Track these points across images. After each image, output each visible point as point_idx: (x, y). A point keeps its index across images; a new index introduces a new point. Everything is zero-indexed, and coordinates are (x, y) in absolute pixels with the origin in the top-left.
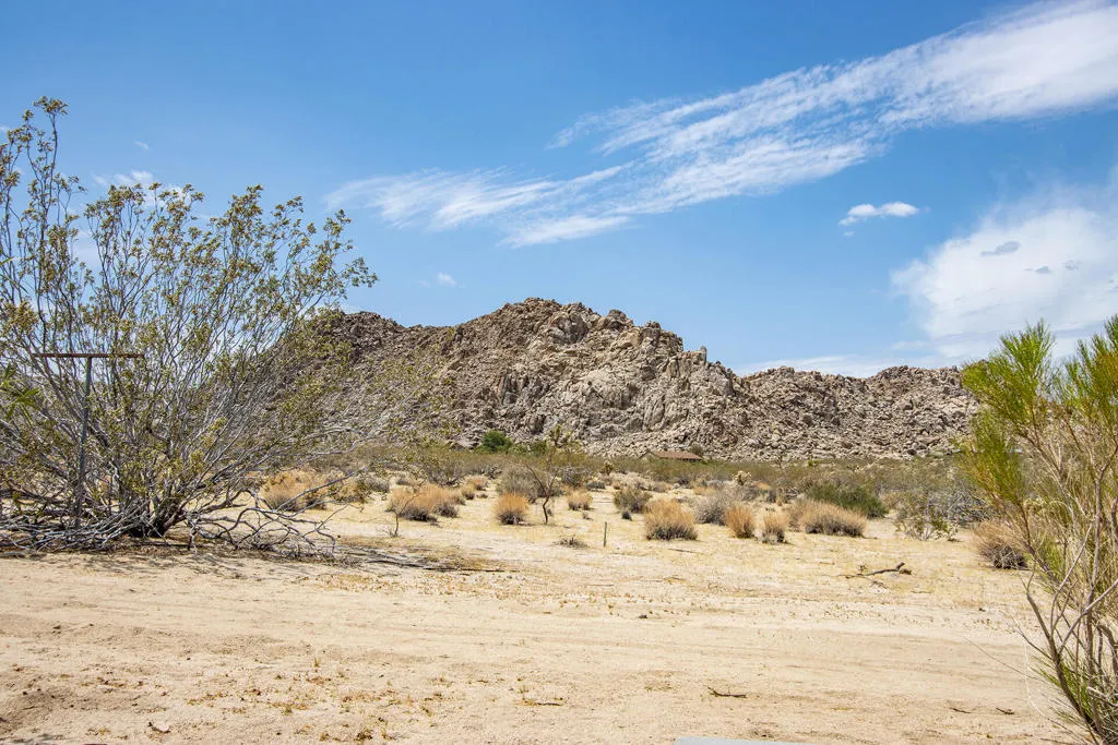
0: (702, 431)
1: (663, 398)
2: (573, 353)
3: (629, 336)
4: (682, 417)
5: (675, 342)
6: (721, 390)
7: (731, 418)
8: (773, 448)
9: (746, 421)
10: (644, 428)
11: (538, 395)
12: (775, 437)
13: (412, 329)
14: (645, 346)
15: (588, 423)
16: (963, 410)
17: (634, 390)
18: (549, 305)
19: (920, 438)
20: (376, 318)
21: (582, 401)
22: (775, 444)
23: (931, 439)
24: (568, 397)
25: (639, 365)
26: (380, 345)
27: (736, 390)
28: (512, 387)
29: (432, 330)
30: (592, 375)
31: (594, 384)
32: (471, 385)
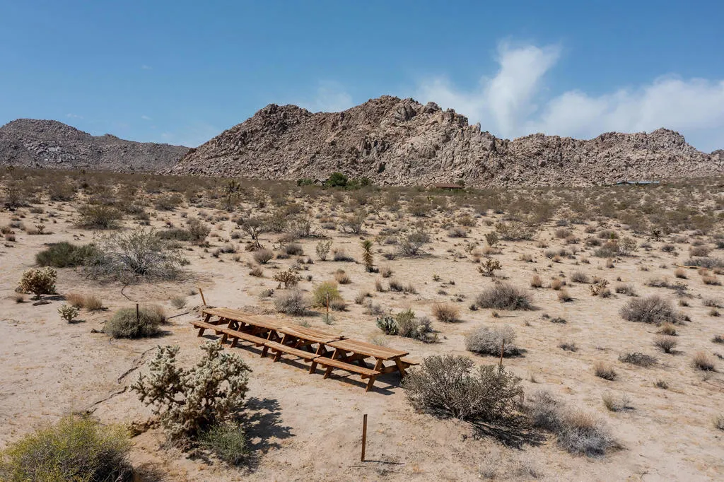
0: (473, 171)
1: (453, 153)
2: (405, 127)
3: (437, 117)
4: (463, 163)
5: (463, 120)
6: (488, 147)
7: (492, 163)
8: (514, 180)
9: (502, 166)
10: (441, 169)
11: (383, 150)
12: (516, 174)
13: (316, 114)
14: (445, 123)
15: (409, 167)
16: (644, 157)
17: (437, 148)
18: (393, 99)
19: (611, 174)
20: (296, 108)
21: (407, 154)
22: (515, 178)
23: (618, 174)
24: (399, 152)
25: (441, 134)
26: (298, 122)
27: (497, 147)
28: (368, 147)
29: (328, 115)
30: (412, 140)
31: (415, 145)
32: (345, 145)
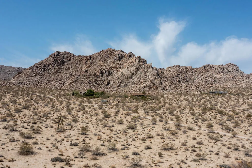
0: (149, 86)
1: (140, 77)
2: (119, 64)
3: (133, 59)
4: (145, 81)
5: (144, 61)
6: (155, 74)
7: (157, 82)
8: (167, 90)
9: (161, 83)
10: (135, 84)
11: (109, 75)
12: (168, 87)
13: (78, 56)
14: (137, 62)
15: (121, 83)
16: (222, 77)
17: (133, 74)
18: (113, 50)
19: (208, 85)
20: (69, 53)
21: (119, 77)
22: (167, 89)
23: (211, 86)
24: (116, 76)
25: (135, 67)
26: (70, 60)
27: (159, 73)
28: (102, 73)
29: (83, 57)
30: (122, 70)
31: (123, 72)
32: (92, 72)
